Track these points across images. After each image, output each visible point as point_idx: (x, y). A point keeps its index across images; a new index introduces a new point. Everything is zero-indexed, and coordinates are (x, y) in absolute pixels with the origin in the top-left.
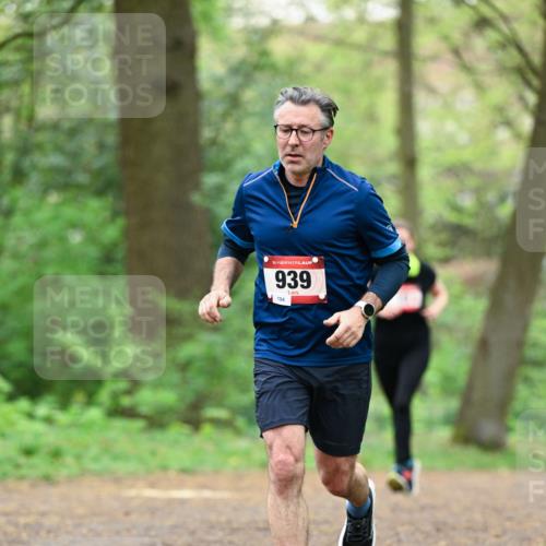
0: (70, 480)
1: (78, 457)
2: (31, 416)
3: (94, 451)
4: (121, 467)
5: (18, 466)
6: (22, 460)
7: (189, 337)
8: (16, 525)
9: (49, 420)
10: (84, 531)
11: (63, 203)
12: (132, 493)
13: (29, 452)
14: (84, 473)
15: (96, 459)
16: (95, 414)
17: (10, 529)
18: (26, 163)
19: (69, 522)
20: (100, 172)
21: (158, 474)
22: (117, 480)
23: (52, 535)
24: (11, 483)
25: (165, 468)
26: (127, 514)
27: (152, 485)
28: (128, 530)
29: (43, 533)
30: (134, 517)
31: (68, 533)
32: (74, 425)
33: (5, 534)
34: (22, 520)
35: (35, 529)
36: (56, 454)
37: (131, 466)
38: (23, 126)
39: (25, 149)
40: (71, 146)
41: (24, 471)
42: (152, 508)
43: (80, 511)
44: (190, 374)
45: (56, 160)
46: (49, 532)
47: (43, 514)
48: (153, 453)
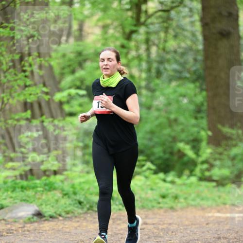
0: (182, 209)
1: (186, 199)
2: (164, 181)
3: (193, 196)
4: (205, 203)
5: (159, 203)
6: (161, 200)
7: (235, 146)
8: (158, 229)
9: (173, 182)
10: (189, 232)
11: (179, 86)
12: (210, 215)
13: (164, 197)
14: (188, 206)
15: (193, 200)
16: (193, 179)
17: (155, 231)
18: (162, 68)
19: (182, 228)
20: (195, 72)
21: (222, 206)
22: (203, 209)
23: (174, 233)
24: (156, 210)
25: (225, 204)
26: (207, 224)
27: (219, 211)
28: (208, 231)
29: (170, 233)
30: (210, 225)
31: (181, 232)
32: (184, 184)
33: (153, 233)
34: (160, 227)
35: (166, 231)
36: (176, 197)
37: (210, 203)
38: (161, 52)
39: (161, 62)
40: (182, 61)
41: (161, 205)
42: (219, 222)
43: (187, 223)
44: (236, 162)
45: (175, 66)
46: (172, 232)
47: (170, 224)
48: (219, 197)
